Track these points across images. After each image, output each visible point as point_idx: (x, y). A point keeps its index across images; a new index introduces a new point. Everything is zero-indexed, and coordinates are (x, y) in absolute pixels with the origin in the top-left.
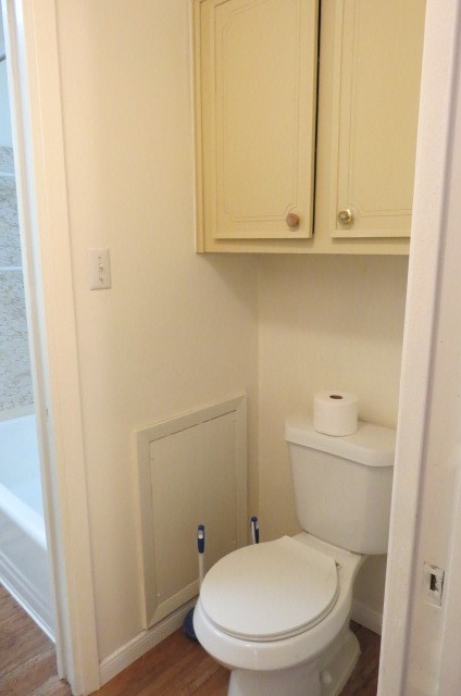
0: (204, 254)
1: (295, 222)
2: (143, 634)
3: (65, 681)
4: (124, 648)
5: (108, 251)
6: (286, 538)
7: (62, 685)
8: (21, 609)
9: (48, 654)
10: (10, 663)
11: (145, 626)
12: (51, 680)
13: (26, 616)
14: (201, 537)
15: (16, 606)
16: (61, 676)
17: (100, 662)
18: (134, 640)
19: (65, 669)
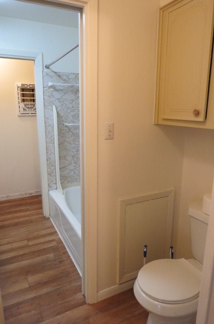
0: (158, 125)
1: (197, 113)
2: (116, 286)
3: (84, 296)
4: (108, 289)
5: (113, 124)
6: (183, 260)
7: (83, 297)
8: (73, 263)
9: (79, 283)
10: (66, 283)
11: (118, 283)
12: (79, 294)
13: (74, 266)
14: (145, 250)
15: (71, 261)
16: (83, 293)
17: (97, 292)
18: (113, 287)
19: (84, 291)
